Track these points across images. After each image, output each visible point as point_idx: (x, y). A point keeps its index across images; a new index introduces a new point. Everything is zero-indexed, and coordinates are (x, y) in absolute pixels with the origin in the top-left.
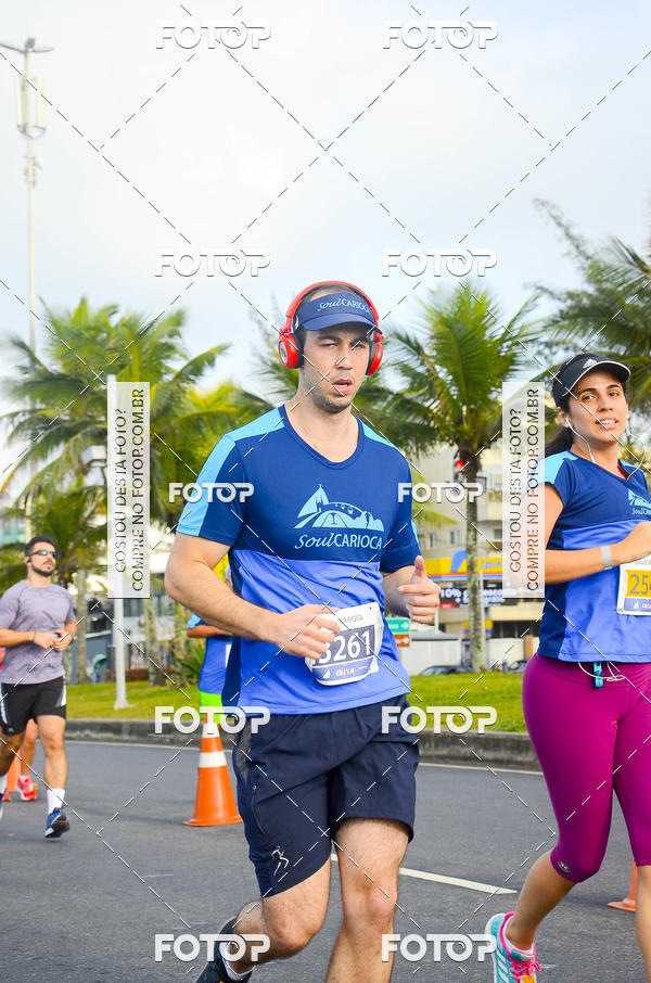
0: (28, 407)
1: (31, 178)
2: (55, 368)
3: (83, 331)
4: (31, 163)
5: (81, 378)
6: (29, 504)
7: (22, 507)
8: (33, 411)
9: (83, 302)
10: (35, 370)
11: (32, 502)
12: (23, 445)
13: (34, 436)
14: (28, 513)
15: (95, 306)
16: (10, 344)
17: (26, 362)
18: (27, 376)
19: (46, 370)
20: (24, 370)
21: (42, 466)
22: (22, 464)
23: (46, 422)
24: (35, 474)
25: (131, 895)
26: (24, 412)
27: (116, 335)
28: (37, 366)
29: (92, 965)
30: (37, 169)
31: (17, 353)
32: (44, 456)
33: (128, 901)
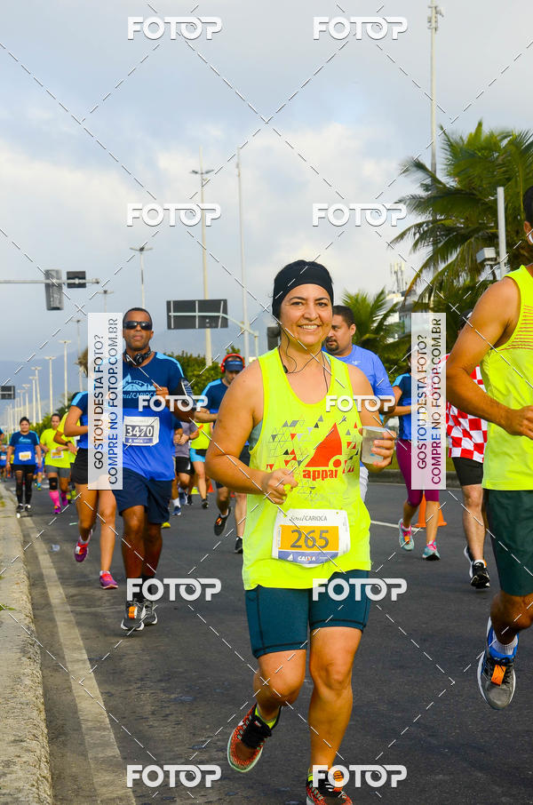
0: (431, 219)
1: (434, 25)
2: (453, 184)
3: (476, 151)
4: (434, 11)
5: (474, 192)
6: (432, 298)
7: (426, 301)
8: (434, 221)
9: (480, 125)
10: (437, 188)
11: (435, 296)
12: (426, 251)
13: (435, 243)
14: (432, 306)
15: (486, 130)
16: (415, 169)
17: (428, 181)
18: (427, 193)
19: (444, 186)
20: (427, 188)
21: (442, 266)
22: (426, 265)
23: (449, 230)
24: (436, 274)
26: (427, 223)
27: (506, 152)
28: (438, 185)
30: (438, 16)
31: (420, 175)
32: (444, 259)
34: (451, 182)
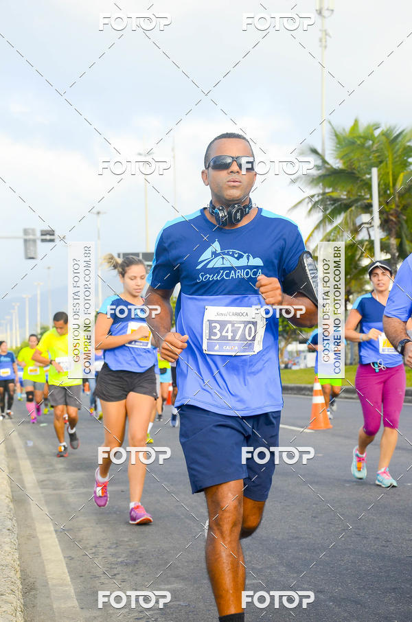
0: (321, 192)
1: (324, 44)
2: (337, 165)
3: (356, 140)
4: (324, 34)
5: (355, 171)
8: (324, 194)
9: (356, 122)
10: (325, 168)
12: (318, 216)
13: (325, 209)
15: (363, 124)
16: (309, 152)
17: (319, 162)
18: (320, 171)
19: (332, 167)
20: (318, 167)
21: (329, 228)
22: (317, 227)
23: (335, 200)
24: (325, 234)
25: (399, 495)
26: (318, 195)
27: (379, 141)
28: (327, 166)
29: (378, 536)
30: (327, 37)
31: (313, 157)
32: (331, 222)
33: (398, 499)
34: (336, 164)
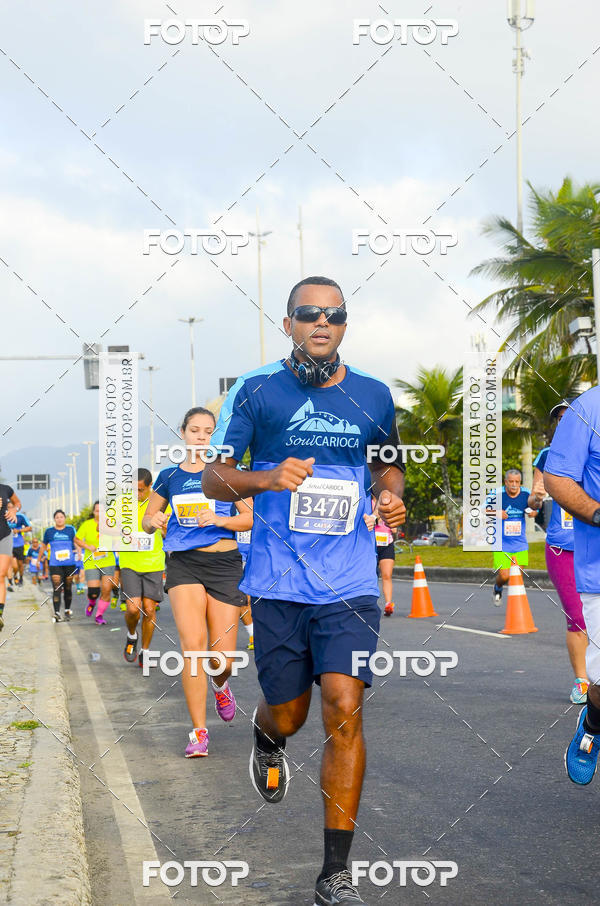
0: (517, 285)
1: (519, 69)
2: (541, 246)
3: (567, 208)
4: (520, 53)
5: (567, 255)
6: (519, 374)
7: (512, 377)
8: (521, 288)
9: (567, 183)
10: (523, 249)
11: (522, 372)
12: (512, 321)
13: (522, 312)
14: (518, 382)
15: (579, 185)
16: (499, 227)
17: (514, 243)
18: (516, 255)
19: (532, 248)
20: (513, 250)
21: (530, 338)
22: (512, 337)
23: (538, 297)
24: (523, 347)
26: (513, 290)
28: (524, 246)
30: (524, 58)
31: (505, 235)
32: (533, 330)
34: (539, 244)
